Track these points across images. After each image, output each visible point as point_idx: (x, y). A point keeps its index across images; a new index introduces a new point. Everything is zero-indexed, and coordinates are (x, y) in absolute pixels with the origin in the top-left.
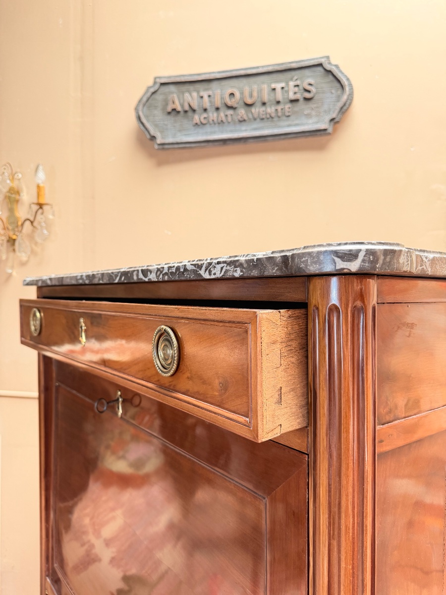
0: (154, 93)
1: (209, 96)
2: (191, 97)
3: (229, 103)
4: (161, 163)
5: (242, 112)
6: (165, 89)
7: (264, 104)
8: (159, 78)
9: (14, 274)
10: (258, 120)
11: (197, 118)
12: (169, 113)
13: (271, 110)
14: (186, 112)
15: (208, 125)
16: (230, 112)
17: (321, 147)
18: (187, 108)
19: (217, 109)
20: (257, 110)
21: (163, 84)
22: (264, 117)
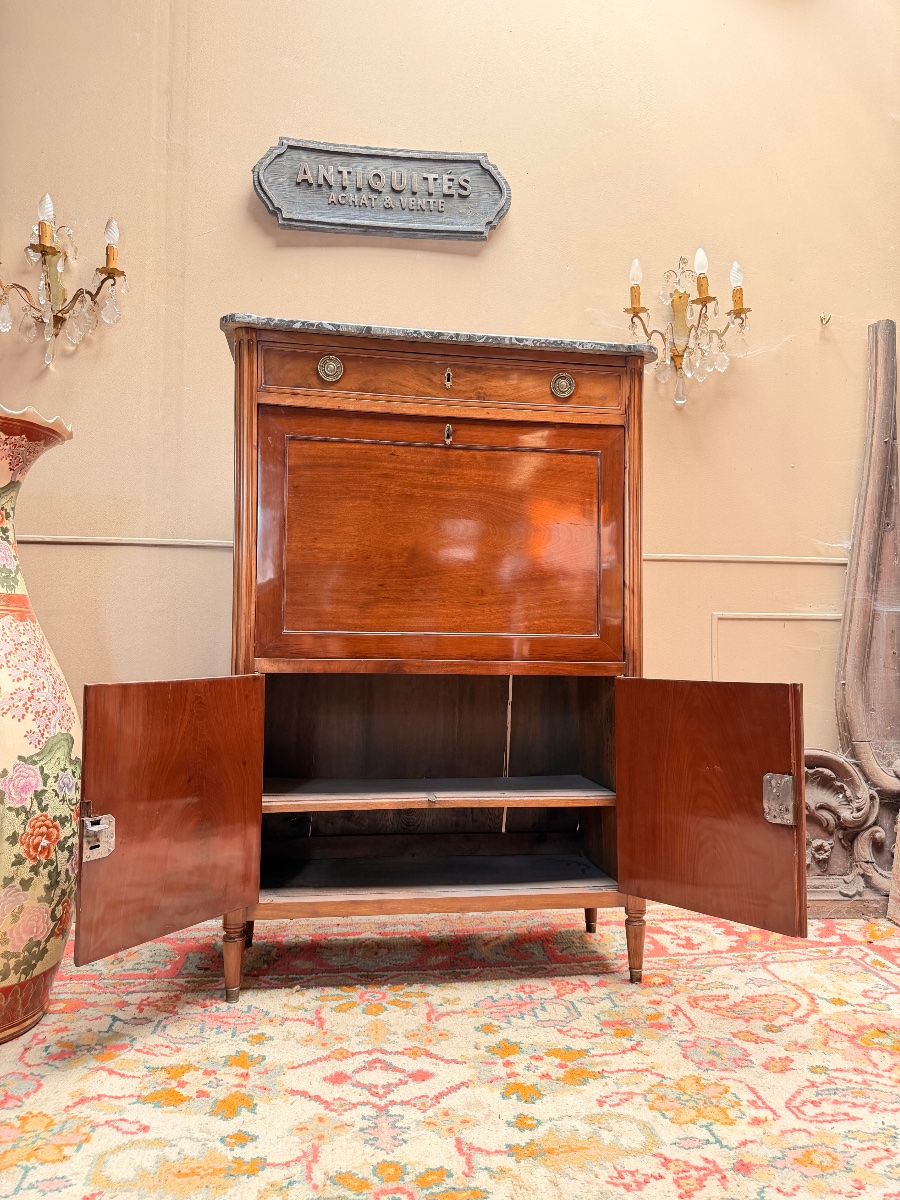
0: (279, 156)
1: (349, 173)
2: (328, 170)
3: (373, 185)
4: (281, 245)
5: (388, 198)
6: (294, 154)
7: (414, 193)
8: (288, 139)
9: (52, 367)
10: (407, 210)
11: (334, 196)
12: (298, 184)
13: (422, 202)
14: (320, 186)
15: (346, 206)
16: (374, 196)
17: (475, 254)
18: (321, 181)
19: (359, 189)
20: (406, 199)
21: (291, 147)
22: (414, 208)
